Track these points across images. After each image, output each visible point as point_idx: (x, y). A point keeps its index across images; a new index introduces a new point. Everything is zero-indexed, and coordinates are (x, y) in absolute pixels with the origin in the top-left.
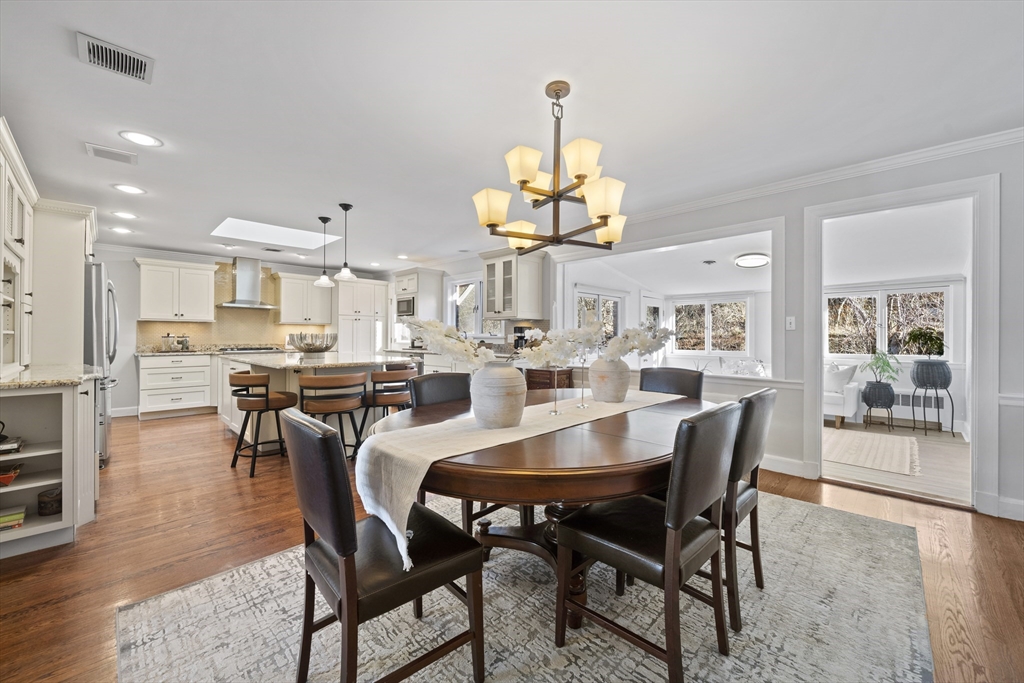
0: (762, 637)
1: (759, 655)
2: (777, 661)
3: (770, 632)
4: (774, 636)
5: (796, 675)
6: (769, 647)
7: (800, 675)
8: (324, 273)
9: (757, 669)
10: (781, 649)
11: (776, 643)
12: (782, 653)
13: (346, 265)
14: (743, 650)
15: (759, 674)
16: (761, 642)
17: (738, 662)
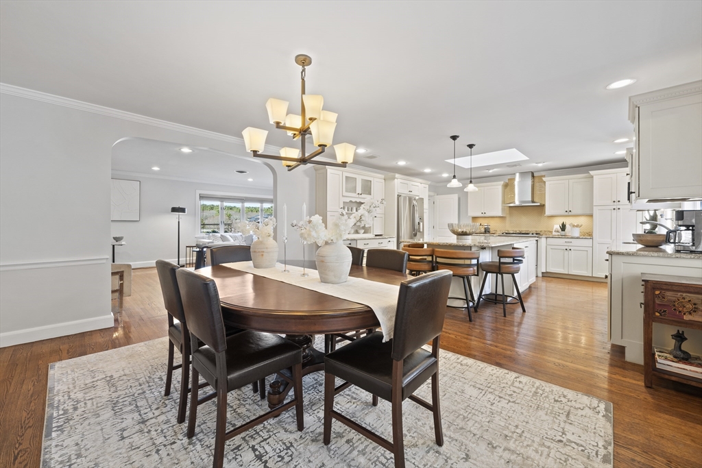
0: (173, 446)
1: (165, 437)
2: (154, 444)
3: (173, 454)
4: (168, 455)
5: (138, 448)
6: (165, 446)
7: (137, 450)
8: (471, 182)
9: (159, 431)
10: (158, 451)
11: (163, 452)
12: (155, 450)
13: (454, 177)
14: (175, 431)
15: (156, 431)
16: (171, 444)
17: (171, 425)
